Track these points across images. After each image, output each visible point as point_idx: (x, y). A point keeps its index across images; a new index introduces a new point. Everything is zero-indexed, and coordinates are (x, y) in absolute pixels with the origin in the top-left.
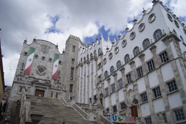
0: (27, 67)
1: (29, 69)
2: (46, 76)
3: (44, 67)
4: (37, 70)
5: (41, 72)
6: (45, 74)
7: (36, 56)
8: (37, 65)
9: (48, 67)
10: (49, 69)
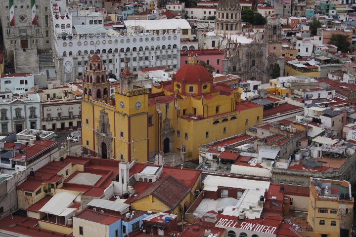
0: (11, 19)
1: (13, 20)
2: (28, 22)
3: (24, 15)
4: (20, 19)
5: (23, 20)
6: (26, 21)
7: (16, 7)
8: (19, 15)
9: (27, 15)
10: (29, 16)
